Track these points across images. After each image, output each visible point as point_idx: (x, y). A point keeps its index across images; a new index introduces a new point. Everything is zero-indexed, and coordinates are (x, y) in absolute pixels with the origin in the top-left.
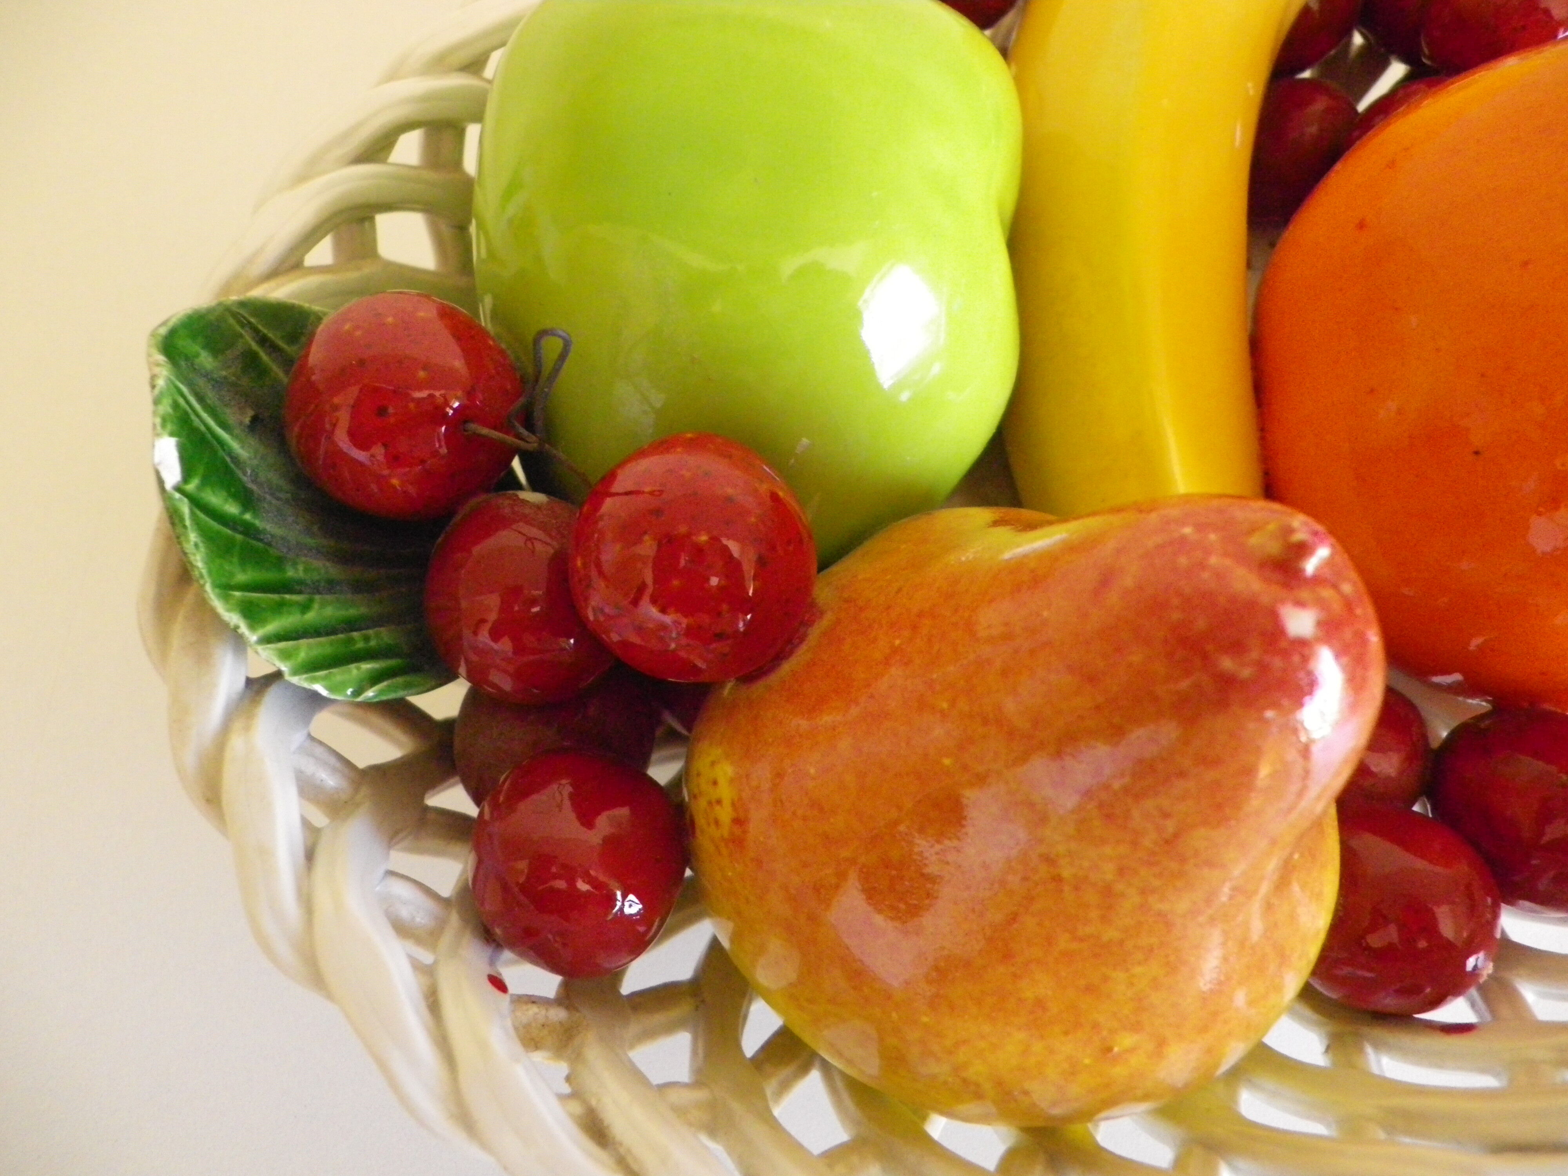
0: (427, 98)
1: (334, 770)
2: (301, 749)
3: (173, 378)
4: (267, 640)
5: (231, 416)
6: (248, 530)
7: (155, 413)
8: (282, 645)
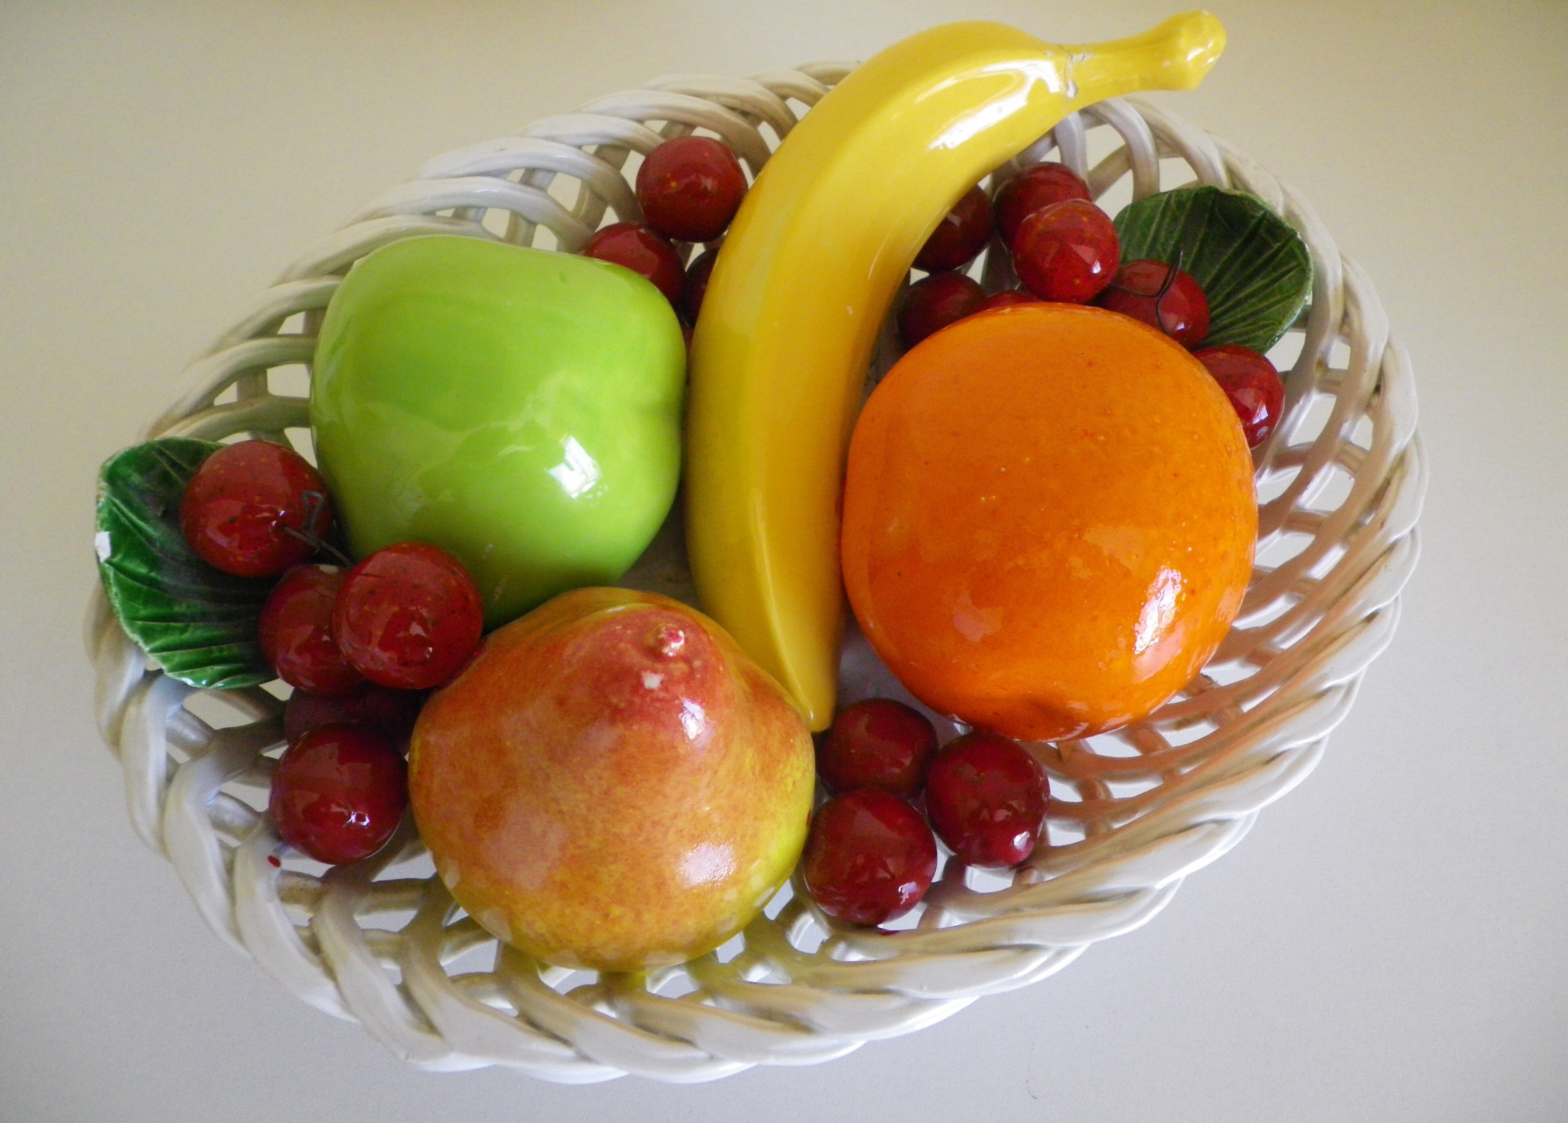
0: (305, 295)
1: (195, 730)
2: (175, 716)
3: (109, 496)
4: (154, 651)
5: (150, 512)
6: (152, 583)
7: (97, 518)
8: (164, 654)
